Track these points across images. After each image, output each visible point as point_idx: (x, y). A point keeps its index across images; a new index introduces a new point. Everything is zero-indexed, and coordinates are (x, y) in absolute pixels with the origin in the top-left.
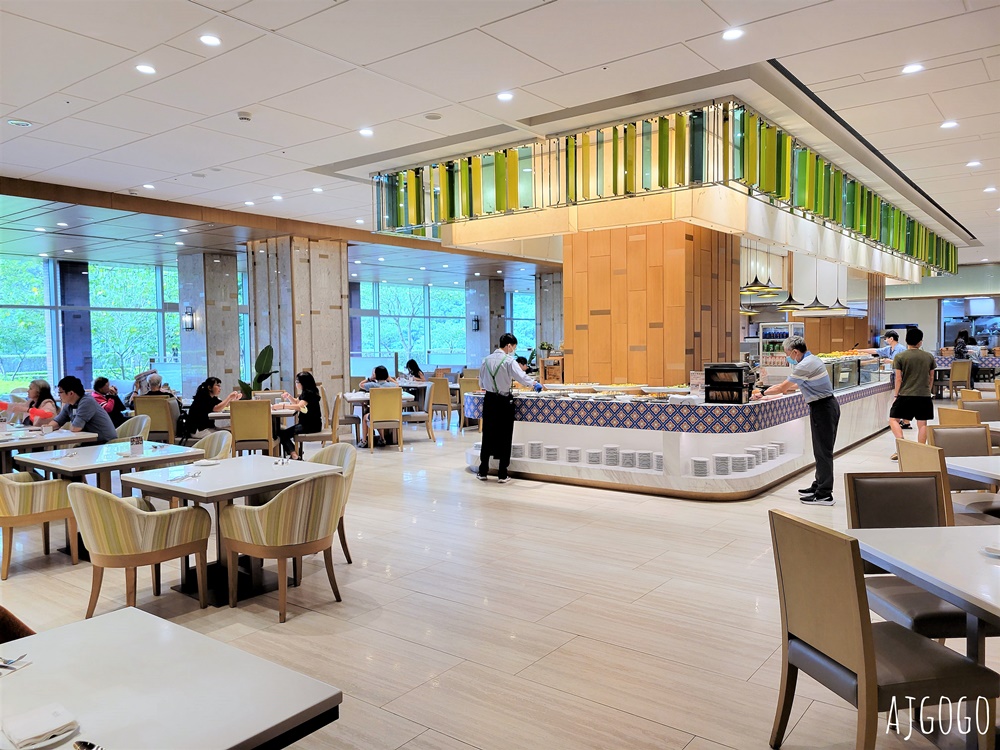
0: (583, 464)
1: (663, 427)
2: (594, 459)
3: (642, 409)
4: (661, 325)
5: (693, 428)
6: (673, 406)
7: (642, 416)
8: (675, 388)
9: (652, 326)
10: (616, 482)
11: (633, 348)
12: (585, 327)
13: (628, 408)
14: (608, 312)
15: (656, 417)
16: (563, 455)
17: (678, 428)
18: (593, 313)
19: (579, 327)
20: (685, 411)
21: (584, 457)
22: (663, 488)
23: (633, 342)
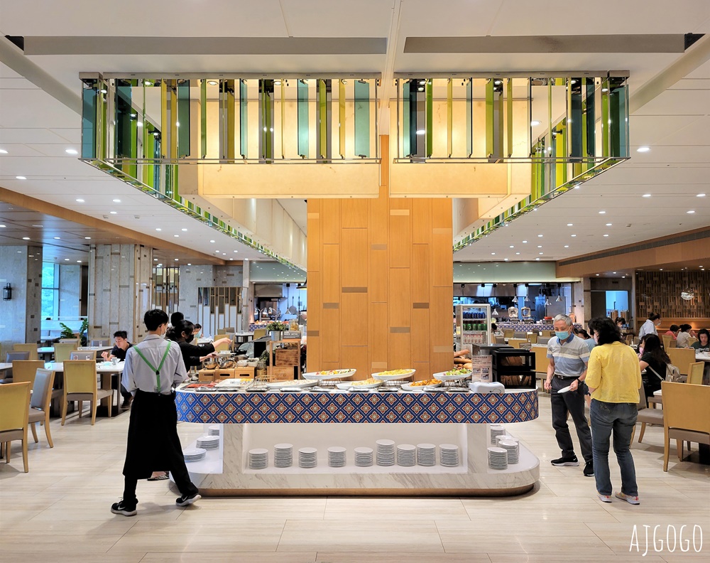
0: (350, 469)
1: (467, 419)
2: (363, 460)
3: (442, 400)
4: (426, 306)
6: (479, 395)
7: (442, 408)
9: (416, 306)
10: (410, 487)
11: (394, 330)
12: (335, 306)
13: (425, 400)
14: (364, 290)
15: (459, 408)
16: (322, 459)
17: (485, 419)
18: (345, 290)
19: (326, 306)
20: (493, 400)
21: (350, 458)
22: (467, 487)
23: (395, 323)
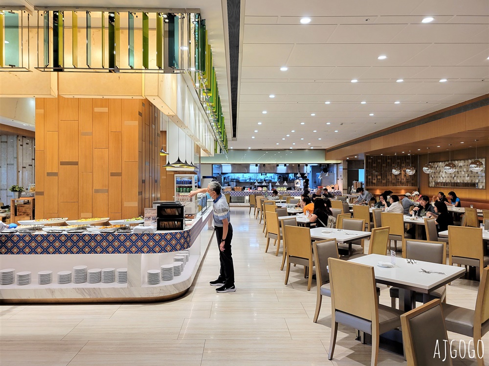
0: (55, 285)
1: (128, 251)
2: (65, 280)
4: (119, 174)
5: (151, 250)
6: (136, 235)
7: (110, 243)
8: (133, 221)
9: (113, 174)
10: (87, 297)
11: (97, 191)
12: (56, 174)
13: (99, 238)
14: (76, 163)
15: (122, 244)
16: (35, 279)
17: (140, 251)
18: (62, 163)
19: (49, 174)
20: (145, 238)
21: (55, 278)
22: (127, 297)
23: (97, 186)
